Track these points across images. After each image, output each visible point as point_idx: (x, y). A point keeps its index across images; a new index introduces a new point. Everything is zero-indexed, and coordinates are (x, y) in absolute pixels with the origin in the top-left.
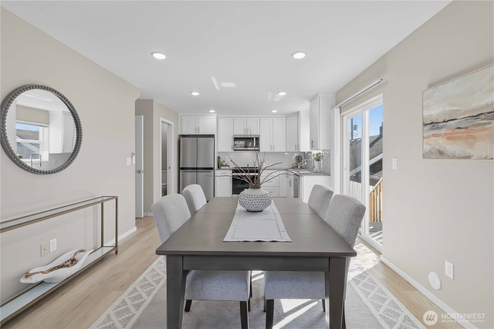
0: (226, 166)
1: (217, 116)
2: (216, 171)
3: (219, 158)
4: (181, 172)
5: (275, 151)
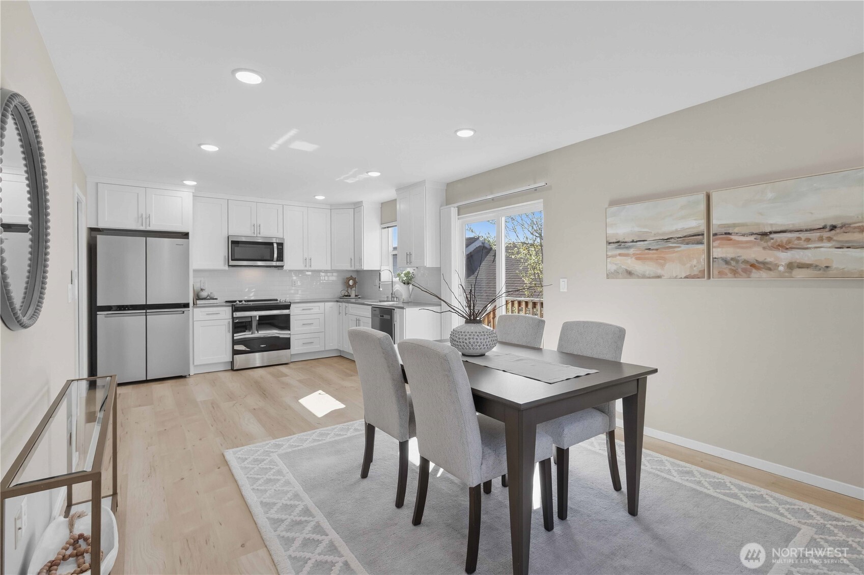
0: (211, 298)
1: (195, 193)
2: (195, 309)
4: (99, 317)
5: (313, 268)
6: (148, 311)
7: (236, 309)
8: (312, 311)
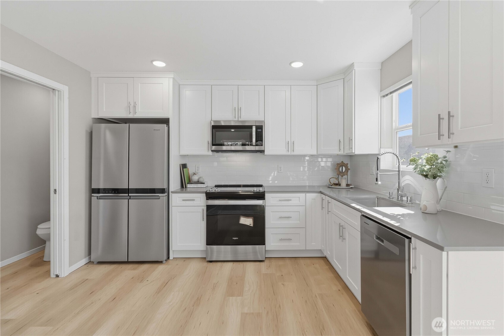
0: (198, 182)
1: (173, 78)
2: (173, 195)
3: (184, 166)
4: (94, 199)
5: (296, 153)
6: (130, 195)
7: (210, 196)
8: (290, 202)
